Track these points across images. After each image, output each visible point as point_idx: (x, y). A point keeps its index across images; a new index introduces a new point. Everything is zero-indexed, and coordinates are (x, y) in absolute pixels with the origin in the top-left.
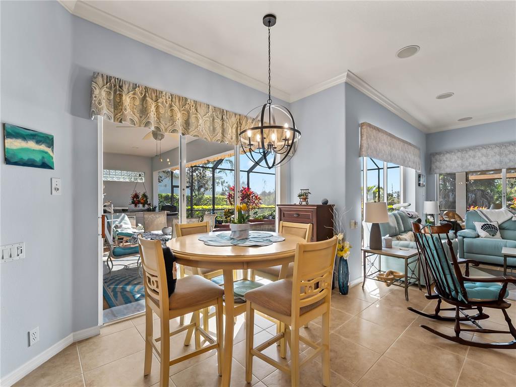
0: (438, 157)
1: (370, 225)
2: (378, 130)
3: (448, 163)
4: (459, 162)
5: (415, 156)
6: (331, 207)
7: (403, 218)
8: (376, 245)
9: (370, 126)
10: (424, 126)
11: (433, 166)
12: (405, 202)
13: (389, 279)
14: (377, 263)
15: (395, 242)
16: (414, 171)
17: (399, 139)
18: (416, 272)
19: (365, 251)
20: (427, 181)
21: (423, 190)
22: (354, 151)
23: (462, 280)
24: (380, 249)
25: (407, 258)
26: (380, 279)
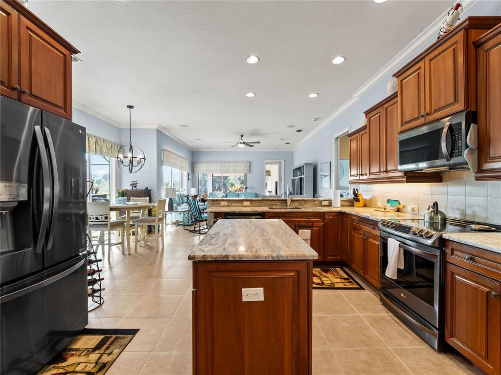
0: (197, 164)
1: (169, 199)
2: (170, 152)
3: (201, 168)
4: (206, 168)
5: (186, 165)
6: (150, 190)
7: (181, 197)
8: (171, 209)
9: (167, 150)
10: (190, 147)
11: (195, 170)
12: (182, 188)
13: (177, 223)
14: (171, 217)
15: (178, 207)
16: (186, 172)
17: (180, 156)
18: (188, 219)
19: (167, 212)
20: (192, 177)
21: (190, 182)
22: (160, 163)
23: (201, 213)
24: (173, 210)
25: (184, 212)
26: (173, 223)
